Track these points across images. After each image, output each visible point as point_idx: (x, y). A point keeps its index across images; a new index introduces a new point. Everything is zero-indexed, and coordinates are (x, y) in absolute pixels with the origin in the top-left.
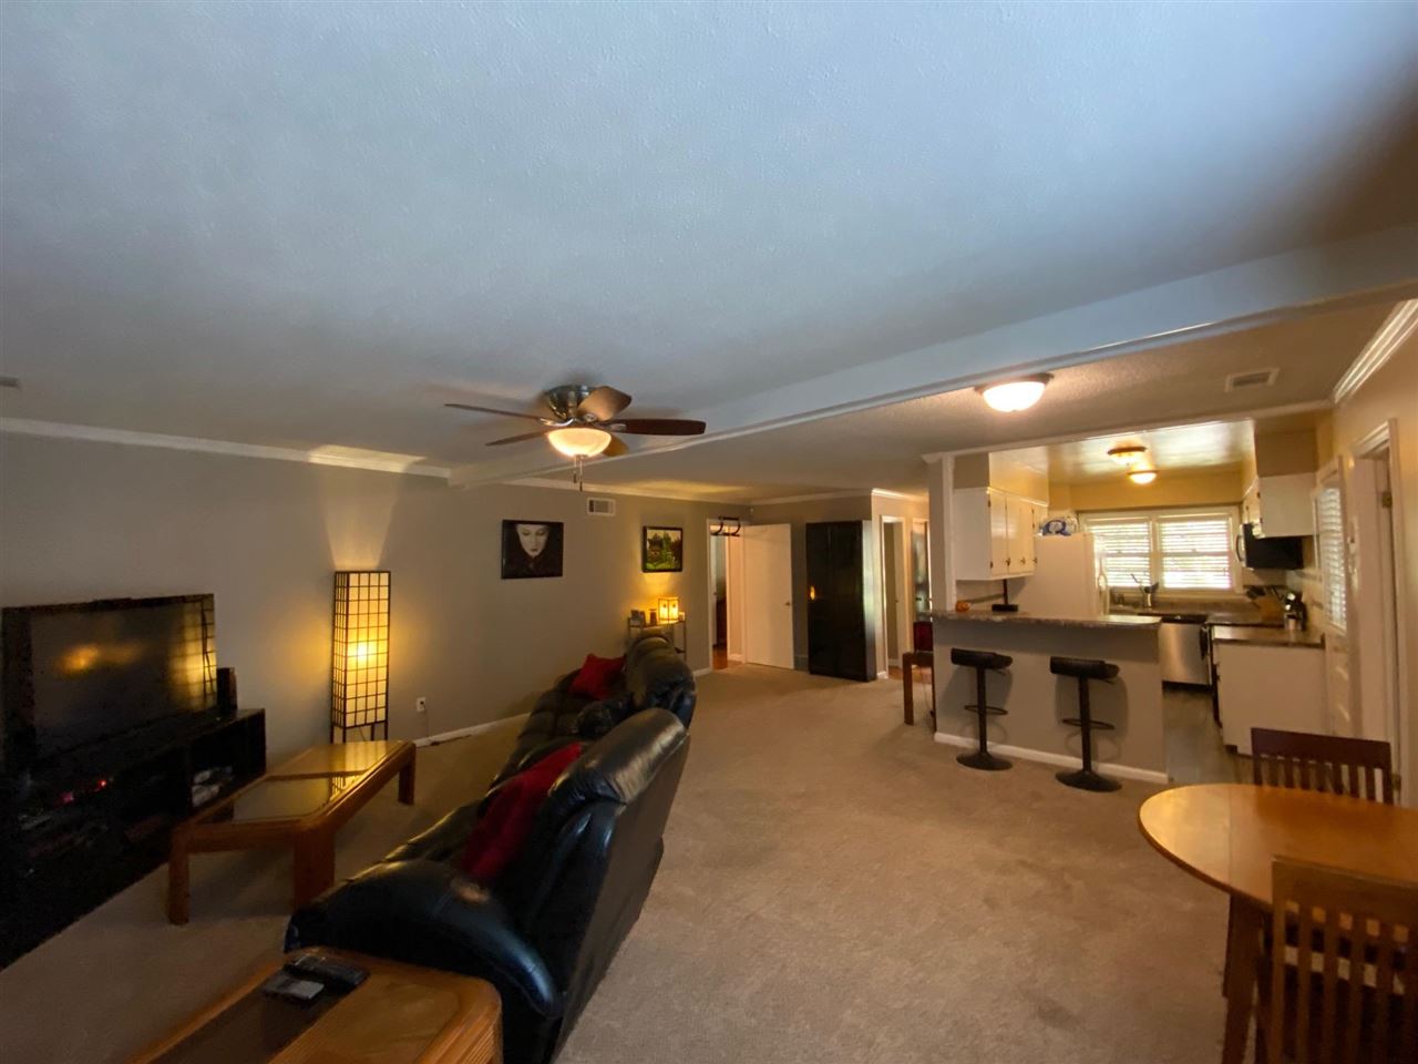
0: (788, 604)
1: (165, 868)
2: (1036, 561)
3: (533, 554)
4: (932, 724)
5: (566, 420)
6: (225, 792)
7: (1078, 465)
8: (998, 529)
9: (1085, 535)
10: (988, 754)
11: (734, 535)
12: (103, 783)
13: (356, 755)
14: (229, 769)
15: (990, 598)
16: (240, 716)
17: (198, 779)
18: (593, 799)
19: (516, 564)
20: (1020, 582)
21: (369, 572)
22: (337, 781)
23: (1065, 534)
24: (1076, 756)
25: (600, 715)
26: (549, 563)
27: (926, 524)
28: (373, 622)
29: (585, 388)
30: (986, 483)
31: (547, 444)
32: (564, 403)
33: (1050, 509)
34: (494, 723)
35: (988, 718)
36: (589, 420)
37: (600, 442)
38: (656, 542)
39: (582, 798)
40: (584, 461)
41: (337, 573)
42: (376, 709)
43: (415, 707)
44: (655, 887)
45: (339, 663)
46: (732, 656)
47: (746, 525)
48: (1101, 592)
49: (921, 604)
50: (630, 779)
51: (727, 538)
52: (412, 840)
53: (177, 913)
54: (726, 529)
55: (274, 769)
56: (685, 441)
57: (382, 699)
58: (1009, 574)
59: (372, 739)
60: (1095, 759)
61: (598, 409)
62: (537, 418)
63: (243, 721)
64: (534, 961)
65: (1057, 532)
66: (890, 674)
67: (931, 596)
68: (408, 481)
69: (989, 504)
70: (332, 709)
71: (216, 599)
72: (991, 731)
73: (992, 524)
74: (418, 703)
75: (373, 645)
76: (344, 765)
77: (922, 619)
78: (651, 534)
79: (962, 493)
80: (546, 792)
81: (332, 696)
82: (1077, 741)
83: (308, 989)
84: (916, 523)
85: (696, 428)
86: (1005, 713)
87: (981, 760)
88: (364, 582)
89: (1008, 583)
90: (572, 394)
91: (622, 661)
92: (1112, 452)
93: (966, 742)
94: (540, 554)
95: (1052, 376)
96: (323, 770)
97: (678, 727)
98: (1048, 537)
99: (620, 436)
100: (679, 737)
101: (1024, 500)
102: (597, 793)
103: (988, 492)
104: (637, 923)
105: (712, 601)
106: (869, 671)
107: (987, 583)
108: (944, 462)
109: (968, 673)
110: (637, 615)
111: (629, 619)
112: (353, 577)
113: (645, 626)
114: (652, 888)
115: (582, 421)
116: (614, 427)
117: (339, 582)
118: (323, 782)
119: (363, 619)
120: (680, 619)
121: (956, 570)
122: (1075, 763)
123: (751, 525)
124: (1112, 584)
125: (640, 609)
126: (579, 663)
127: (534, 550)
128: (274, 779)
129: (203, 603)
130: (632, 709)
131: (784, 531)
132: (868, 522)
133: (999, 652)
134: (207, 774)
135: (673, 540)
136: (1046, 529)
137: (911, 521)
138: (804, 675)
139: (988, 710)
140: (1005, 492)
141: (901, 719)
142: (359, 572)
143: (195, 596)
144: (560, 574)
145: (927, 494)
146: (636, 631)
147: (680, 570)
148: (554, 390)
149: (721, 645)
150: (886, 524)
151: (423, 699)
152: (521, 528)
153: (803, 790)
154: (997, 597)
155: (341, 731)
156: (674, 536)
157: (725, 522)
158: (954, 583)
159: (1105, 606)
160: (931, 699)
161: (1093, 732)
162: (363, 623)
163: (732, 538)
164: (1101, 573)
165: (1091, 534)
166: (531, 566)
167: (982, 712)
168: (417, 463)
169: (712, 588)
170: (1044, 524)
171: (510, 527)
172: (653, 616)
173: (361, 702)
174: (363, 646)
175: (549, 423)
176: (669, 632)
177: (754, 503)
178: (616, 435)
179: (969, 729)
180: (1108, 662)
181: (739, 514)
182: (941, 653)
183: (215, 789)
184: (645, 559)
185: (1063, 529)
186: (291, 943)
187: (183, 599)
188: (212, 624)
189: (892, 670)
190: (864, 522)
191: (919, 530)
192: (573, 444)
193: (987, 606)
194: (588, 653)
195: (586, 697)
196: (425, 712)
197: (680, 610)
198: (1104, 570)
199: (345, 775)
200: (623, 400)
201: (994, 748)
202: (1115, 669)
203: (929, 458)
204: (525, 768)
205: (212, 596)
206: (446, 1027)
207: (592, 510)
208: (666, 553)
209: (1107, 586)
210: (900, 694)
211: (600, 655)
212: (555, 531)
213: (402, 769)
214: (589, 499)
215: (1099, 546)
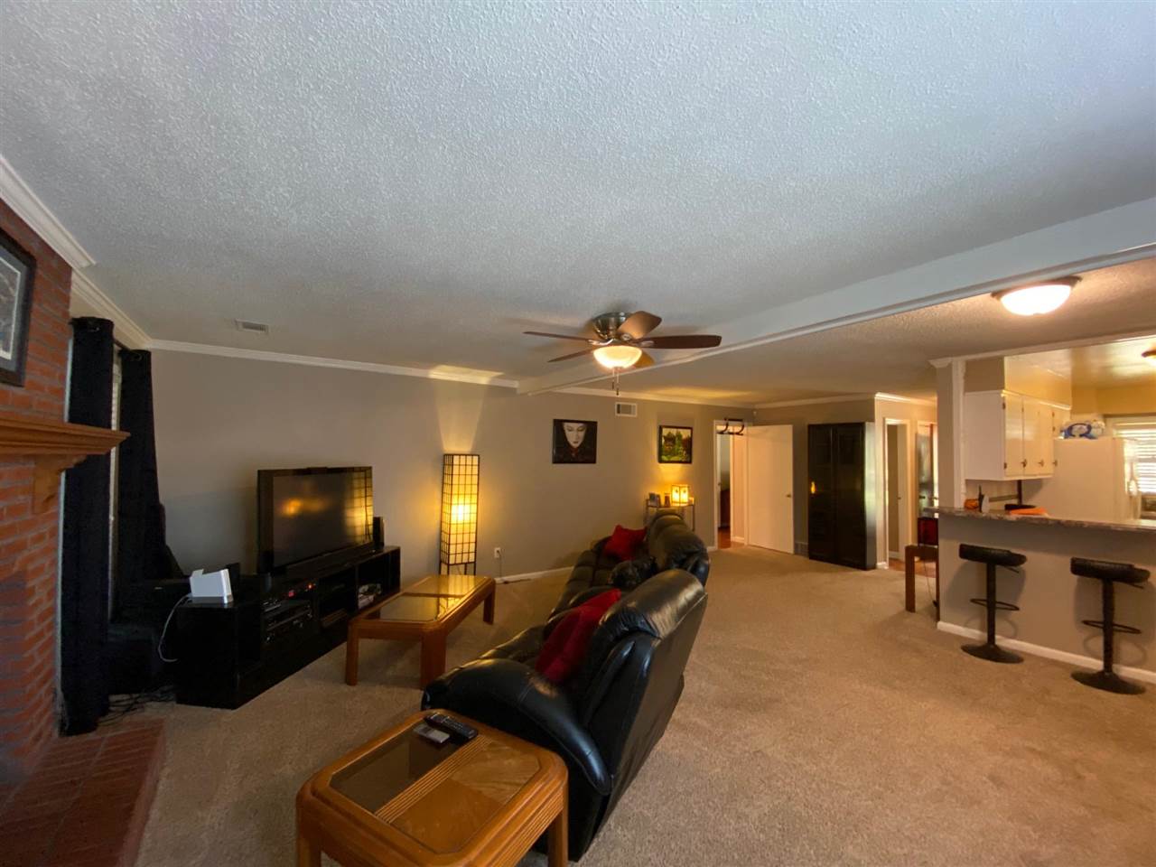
0: (789, 496)
1: (344, 646)
2: (1055, 463)
3: (576, 446)
4: (935, 613)
5: (609, 339)
6: (377, 601)
7: (1106, 369)
8: (1014, 431)
9: (1114, 439)
10: (996, 646)
11: (738, 434)
12: (310, 587)
13: (455, 585)
14: (379, 586)
15: (1000, 499)
16: (386, 551)
17: (361, 590)
18: (635, 631)
19: (563, 453)
20: (1037, 484)
21: (466, 455)
22: (442, 601)
23: (1091, 438)
24: (1097, 657)
25: (630, 572)
26: (586, 454)
27: (932, 426)
28: (468, 491)
29: (622, 314)
30: (1002, 387)
31: (593, 359)
32: (606, 328)
33: (1072, 412)
34: (546, 572)
35: (998, 612)
36: (625, 339)
37: (635, 354)
38: (670, 439)
39: (626, 629)
40: (620, 372)
41: (447, 455)
42: (469, 553)
43: (493, 554)
44: (676, 715)
45: (446, 518)
46: (734, 538)
47: (749, 425)
48: (1131, 497)
49: (924, 503)
50: (663, 620)
51: (731, 436)
52: (500, 646)
53: (350, 677)
54: (730, 429)
55: (404, 588)
56: (701, 353)
57: (473, 546)
58: (1024, 475)
59: (465, 574)
60: (1117, 663)
61: (632, 330)
62: (587, 340)
63: (387, 554)
64: (591, 747)
65: (1081, 436)
66: (890, 565)
67: (936, 494)
68: (492, 390)
69: (1004, 406)
70: (440, 550)
71: (373, 470)
72: (1000, 624)
73: (1007, 426)
74: (495, 551)
75: (467, 507)
76: (448, 590)
77: (925, 514)
78: (665, 432)
79: (972, 395)
80: (598, 622)
81: (441, 541)
82: (1098, 644)
83: (441, 737)
84: (921, 426)
85: (714, 341)
86: (1017, 609)
87: (989, 651)
88: (463, 462)
89: (1023, 486)
90: (613, 319)
91: (644, 532)
92: (1146, 354)
93: (974, 634)
94: (580, 446)
95: (1079, 279)
96: (433, 592)
97: (697, 587)
98: (1070, 440)
99: (648, 351)
100: (699, 594)
101: (1042, 403)
102: (638, 627)
103: (1002, 395)
104: (661, 740)
105: (717, 490)
106: (869, 562)
107: (999, 484)
108: (954, 368)
109: (976, 569)
110: (653, 497)
111: (647, 500)
112: (456, 458)
113: (660, 507)
114: (673, 715)
115: (620, 340)
116: (644, 343)
117: (447, 460)
118: (434, 600)
119: (462, 488)
120: (690, 504)
121: (966, 469)
122: (1097, 665)
123: (754, 425)
124: (1144, 490)
125: (656, 493)
126: (609, 532)
127: (575, 442)
128: (407, 594)
129: (366, 472)
130: (654, 570)
131: (787, 431)
132: (871, 423)
133: (1014, 551)
134: (365, 588)
135: (684, 437)
136: (1069, 432)
137: (916, 422)
138: (803, 560)
139: (998, 605)
140: (1022, 395)
141: (902, 607)
142: (460, 455)
143: (360, 468)
144: (594, 462)
145: (936, 398)
146: (653, 511)
147: (690, 462)
148: (599, 317)
149: (725, 528)
150: (890, 426)
151: (499, 549)
152: (566, 425)
153: (804, 657)
154: (1010, 497)
155: (446, 567)
156: (685, 434)
157: (730, 422)
158: (963, 482)
159: (1136, 510)
160: (934, 591)
161: (1117, 636)
162: (462, 491)
163: (736, 436)
164: (1132, 478)
165: (1122, 438)
166: (573, 455)
167: (991, 607)
168: (499, 377)
169: (717, 479)
170: (1066, 427)
171: (559, 425)
172: (667, 499)
173: (459, 546)
174: (461, 507)
175: (595, 343)
176: (681, 512)
177: (757, 406)
178: (646, 350)
179: (977, 622)
180: (1138, 566)
181: (743, 416)
182: (948, 548)
183: (371, 597)
184: (660, 453)
185: (1088, 432)
186: (425, 704)
187: (352, 470)
188: (371, 487)
189: (893, 562)
190: (867, 423)
191: (924, 432)
192: (613, 358)
193: (1000, 505)
194: (617, 524)
195: (616, 558)
196: (500, 558)
197: (691, 494)
198: (1135, 474)
199: (446, 596)
200: (653, 321)
201: (1003, 642)
202: (1144, 575)
203: (939, 363)
204: (574, 605)
205: (370, 468)
206: (532, 781)
207: (619, 412)
208: (678, 447)
209: (1139, 492)
210: (902, 583)
211: (625, 526)
212: (591, 429)
213: (485, 598)
214: (617, 403)
215: (1129, 451)
